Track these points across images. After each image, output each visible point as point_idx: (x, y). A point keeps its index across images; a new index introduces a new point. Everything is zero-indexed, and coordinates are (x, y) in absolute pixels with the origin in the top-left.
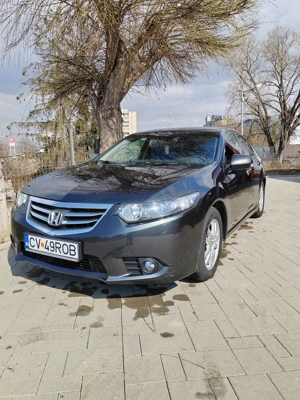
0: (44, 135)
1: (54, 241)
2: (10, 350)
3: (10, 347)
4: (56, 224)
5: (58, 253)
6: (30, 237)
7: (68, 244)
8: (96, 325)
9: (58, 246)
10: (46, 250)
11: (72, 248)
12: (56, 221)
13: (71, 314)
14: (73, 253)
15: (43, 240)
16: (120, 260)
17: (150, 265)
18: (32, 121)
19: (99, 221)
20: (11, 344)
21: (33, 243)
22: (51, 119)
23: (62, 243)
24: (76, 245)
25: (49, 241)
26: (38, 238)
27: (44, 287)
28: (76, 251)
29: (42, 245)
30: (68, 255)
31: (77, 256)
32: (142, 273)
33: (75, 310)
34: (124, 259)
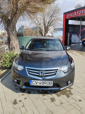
1: (43, 81)
4: (43, 76)
5: (45, 85)
6: (32, 81)
7: (49, 82)
9: (45, 82)
10: (40, 84)
15: (39, 81)
19: (57, 73)
21: (34, 83)
23: (47, 81)
25: (41, 81)
26: (36, 81)
28: (52, 83)
29: (38, 83)
30: (49, 85)
31: (52, 85)
32: (68, 85)
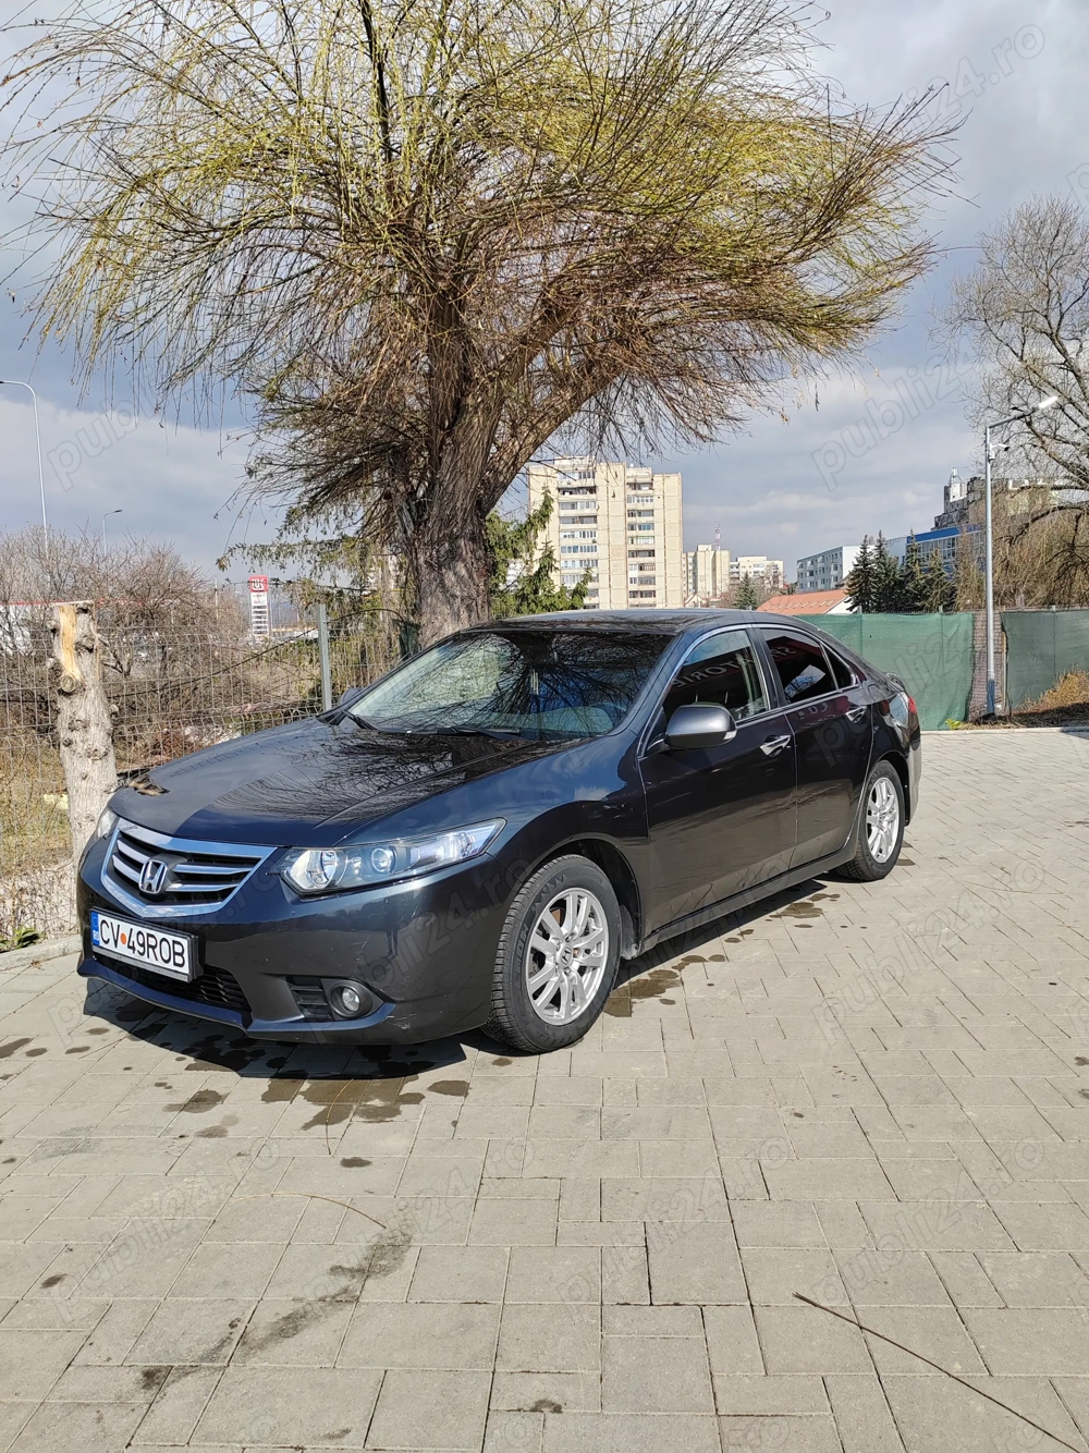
0: (325, 581)
1: (145, 931)
2: (10, 1165)
3: (12, 1160)
4: (155, 890)
5: (152, 960)
6: (101, 918)
8: (210, 1133)
9: (152, 942)
10: (129, 953)
11: (178, 949)
12: (154, 883)
13: (171, 1108)
14: (179, 960)
15: (125, 927)
16: (283, 983)
17: (351, 998)
18: (292, 539)
19: (239, 886)
20: (15, 1155)
21: (107, 933)
22: (351, 533)
23: (160, 935)
24: (185, 942)
25: (136, 929)
26: (116, 922)
27: (143, 1043)
28: (186, 955)
29: (123, 938)
30: (170, 966)
31: (186, 969)
32: (332, 1018)
33: (183, 1098)
34: (291, 979)
